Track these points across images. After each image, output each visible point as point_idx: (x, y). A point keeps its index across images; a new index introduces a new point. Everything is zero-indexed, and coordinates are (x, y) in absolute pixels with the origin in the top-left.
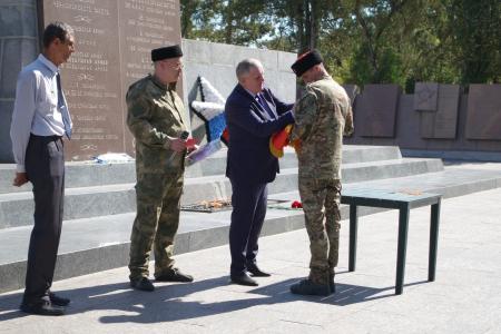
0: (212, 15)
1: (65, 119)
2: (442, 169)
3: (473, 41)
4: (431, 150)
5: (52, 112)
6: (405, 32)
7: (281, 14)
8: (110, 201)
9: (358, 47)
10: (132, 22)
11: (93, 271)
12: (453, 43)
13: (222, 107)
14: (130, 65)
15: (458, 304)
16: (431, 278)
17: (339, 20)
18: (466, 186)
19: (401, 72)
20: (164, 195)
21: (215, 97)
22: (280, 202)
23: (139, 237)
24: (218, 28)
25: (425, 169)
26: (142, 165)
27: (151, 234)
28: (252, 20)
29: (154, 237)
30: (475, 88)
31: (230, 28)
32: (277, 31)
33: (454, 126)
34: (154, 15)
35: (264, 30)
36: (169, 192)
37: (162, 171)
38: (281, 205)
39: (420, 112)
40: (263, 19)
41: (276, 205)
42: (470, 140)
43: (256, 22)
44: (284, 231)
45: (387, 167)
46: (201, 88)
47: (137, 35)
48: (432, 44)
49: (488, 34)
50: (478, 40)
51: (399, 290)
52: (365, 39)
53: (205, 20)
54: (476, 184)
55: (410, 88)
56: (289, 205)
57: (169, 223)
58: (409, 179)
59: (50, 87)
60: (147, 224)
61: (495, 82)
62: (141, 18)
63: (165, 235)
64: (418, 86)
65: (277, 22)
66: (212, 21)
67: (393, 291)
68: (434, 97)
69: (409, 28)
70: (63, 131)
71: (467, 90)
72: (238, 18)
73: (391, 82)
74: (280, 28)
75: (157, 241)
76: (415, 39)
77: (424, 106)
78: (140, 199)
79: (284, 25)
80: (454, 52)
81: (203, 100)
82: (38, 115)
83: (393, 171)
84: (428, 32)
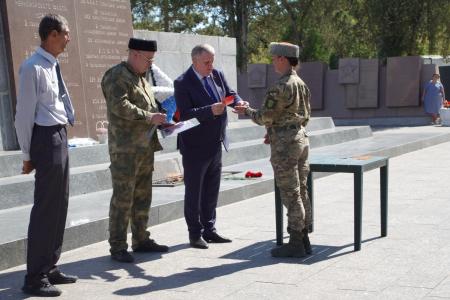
0: (151, 8)
1: (67, 107)
2: (371, 135)
3: (387, 18)
4: (358, 118)
5: (54, 103)
6: (325, 14)
7: (214, 4)
8: (81, 182)
9: (285, 29)
10: (87, 17)
11: (74, 248)
12: (369, 22)
13: (171, 90)
14: (89, 57)
15: (413, 256)
16: (384, 233)
17: (266, 7)
18: (396, 148)
19: (323, 50)
20: (136, 172)
21: (166, 81)
22: (233, 173)
23: (117, 213)
24: (157, 19)
25: (356, 136)
26: (114, 145)
27: (126, 209)
28: (188, 11)
29: (129, 212)
30: (392, 61)
31: (167, 19)
32: (210, 20)
33: (376, 97)
34: (108, 9)
35: (198, 19)
36: (140, 170)
37: (133, 151)
38: (236, 175)
39: (344, 85)
40: (197, 10)
41: (231, 176)
42: (390, 107)
43: (191, 12)
44: (242, 199)
45: (324, 136)
46: (152, 74)
47: (93, 28)
48: (350, 24)
49: (401, 12)
50: (392, 18)
51: (357, 247)
52: (290, 22)
53: (146, 13)
54: (404, 147)
55: (334, 64)
56: (243, 175)
57: (142, 198)
58: (344, 145)
59: (50, 77)
60: (123, 200)
61: (409, 55)
62: (96, 12)
63: (139, 209)
64: (342, 62)
65: (209, 11)
66: (152, 13)
67: (352, 248)
68: (357, 71)
69: (329, 10)
70: (66, 119)
71: (385, 63)
72: (175, 10)
73: (316, 59)
74: (213, 17)
75: (133, 216)
76: (335, 20)
77: (348, 80)
78: (114, 178)
79: (217, 14)
80: (371, 29)
81: (155, 85)
82: (40, 106)
83: (329, 139)
84: (346, 13)
